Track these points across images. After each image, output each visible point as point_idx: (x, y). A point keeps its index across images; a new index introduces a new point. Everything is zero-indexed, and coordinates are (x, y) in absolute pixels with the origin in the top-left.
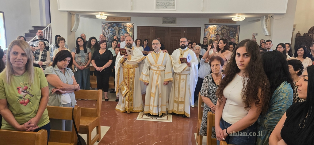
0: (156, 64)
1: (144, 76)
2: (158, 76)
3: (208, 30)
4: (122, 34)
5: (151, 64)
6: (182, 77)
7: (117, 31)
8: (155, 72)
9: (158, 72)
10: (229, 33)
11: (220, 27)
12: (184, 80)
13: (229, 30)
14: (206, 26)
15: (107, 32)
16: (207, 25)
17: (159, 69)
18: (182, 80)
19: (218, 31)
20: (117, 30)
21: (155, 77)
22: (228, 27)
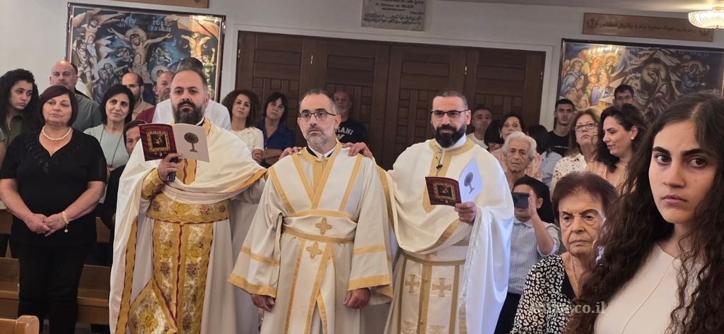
0: (315, 206)
1: (255, 265)
2: (323, 266)
3: (577, 68)
4: (166, 63)
5: (289, 207)
6: (437, 273)
7: (141, 51)
8: (309, 243)
9: (322, 246)
10: (678, 84)
11: (635, 54)
12: (448, 288)
13: (675, 69)
14: (572, 47)
15: (94, 53)
16: (572, 44)
17: (329, 233)
18: (436, 287)
19: (626, 74)
20: (141, 46)
21: (310, 267)
22: (672, 55)
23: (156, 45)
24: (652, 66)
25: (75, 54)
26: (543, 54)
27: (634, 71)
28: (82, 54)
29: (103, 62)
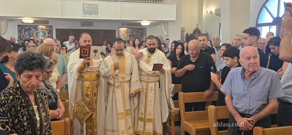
7: (35, 34)
10: (139, 34)
11: (131, 29)
15: (24, 35)
16: (120, 28)
23: (38, 32)
24: (134, 31)
25: (20, 35)
26: (115, 30)
27: (131, 32)
28: (22, 35)
29: (27, 36)
